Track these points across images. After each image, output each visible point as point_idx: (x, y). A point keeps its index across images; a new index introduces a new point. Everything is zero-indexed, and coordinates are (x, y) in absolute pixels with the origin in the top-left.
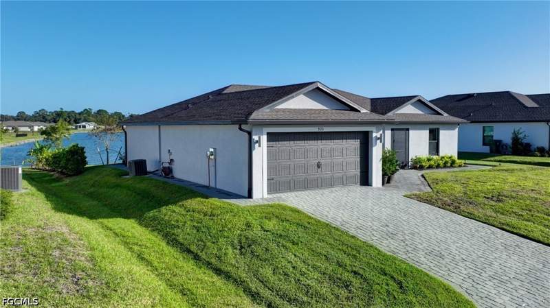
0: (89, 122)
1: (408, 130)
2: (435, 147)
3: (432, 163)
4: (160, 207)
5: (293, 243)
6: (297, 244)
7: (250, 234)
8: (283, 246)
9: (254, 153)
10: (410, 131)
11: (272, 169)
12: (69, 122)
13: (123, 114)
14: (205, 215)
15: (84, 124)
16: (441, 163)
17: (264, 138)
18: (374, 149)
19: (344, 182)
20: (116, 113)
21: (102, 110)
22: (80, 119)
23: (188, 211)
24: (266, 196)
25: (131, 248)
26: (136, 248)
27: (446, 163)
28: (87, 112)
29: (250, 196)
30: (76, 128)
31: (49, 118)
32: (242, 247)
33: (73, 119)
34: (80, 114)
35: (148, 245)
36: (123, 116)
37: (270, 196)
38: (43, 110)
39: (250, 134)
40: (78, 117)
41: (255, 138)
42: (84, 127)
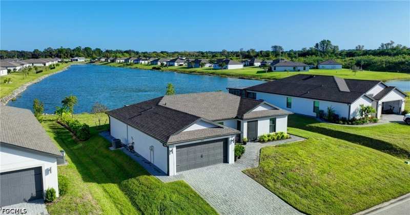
0: (80, 56)
1: (257, 121)
2: (273, 128)
3: (270, 138)
4: (128, 179)
5: (182, 209)
6: (183, 210)
7: (165, 203)
8: (177, 211)
9: (170, 156)
10: (259, 122)
11: (179, 161)
12: (67, 56)
13: (102, 50)
14: (148, 188)
15: (76, 58)
16: (276, 138)
17: (175, 149)
18: (230, 146)
19: (215, 162)
20: (97, 49)
21: (88, 48)
22: (74, 54)
23: (140, 184)
24: (176, 174)
25: (117, 206)
26: (119, 206)
27: (278, 137)
28: (78, 49)
29: (168, 175)
30: (72, 61)
31: (54, 53)
32: (161, 210)
33: (69, 55)
34: (73, 50)
35: (124, 205)
36: (102, 51)
37: (178, 174)
38: (50, 48)
39: (168, 148)
40: (72, 53)
41: (170, 149)
42: (77, 60)
